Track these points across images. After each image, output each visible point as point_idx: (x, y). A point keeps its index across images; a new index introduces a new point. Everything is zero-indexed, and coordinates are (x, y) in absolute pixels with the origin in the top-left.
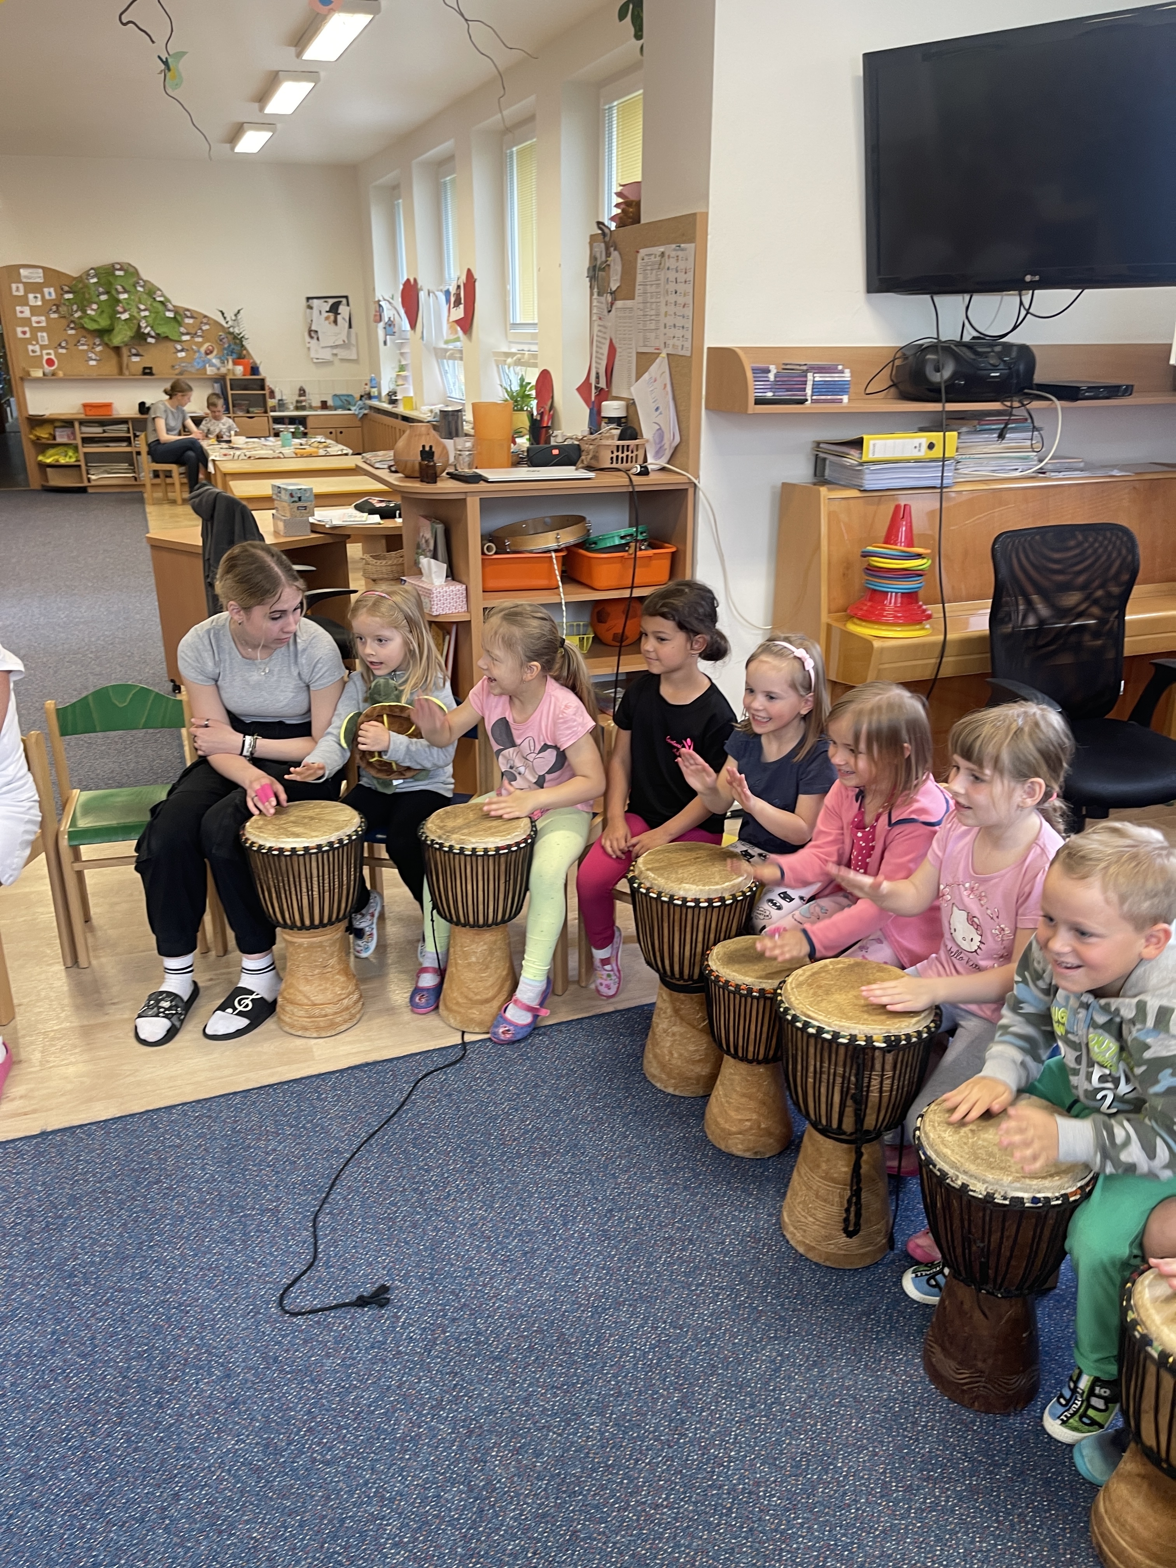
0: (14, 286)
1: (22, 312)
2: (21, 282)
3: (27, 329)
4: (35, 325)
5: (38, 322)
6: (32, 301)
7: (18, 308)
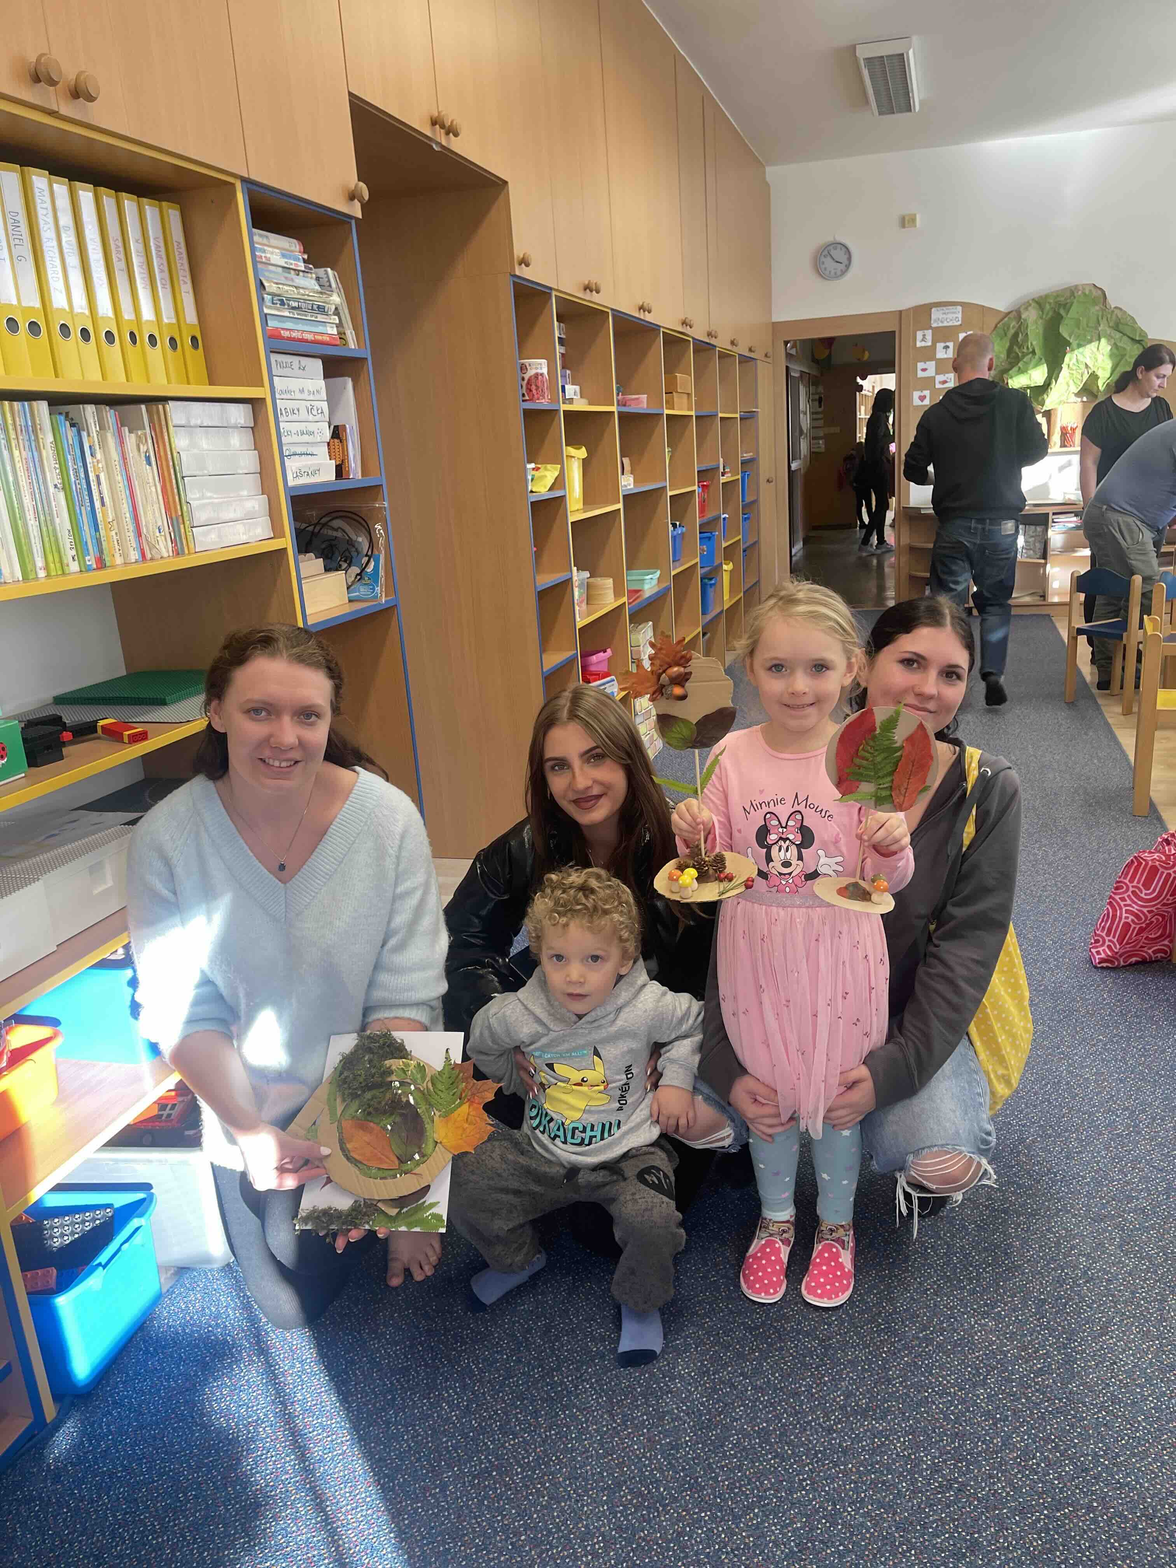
0: (919, 335)
1: (924, 370)
2: (930, 328)
3: (927, 393)
4: (938, 386)
5: (945, 382)
6: (941, 354)
7: (920, 365)
